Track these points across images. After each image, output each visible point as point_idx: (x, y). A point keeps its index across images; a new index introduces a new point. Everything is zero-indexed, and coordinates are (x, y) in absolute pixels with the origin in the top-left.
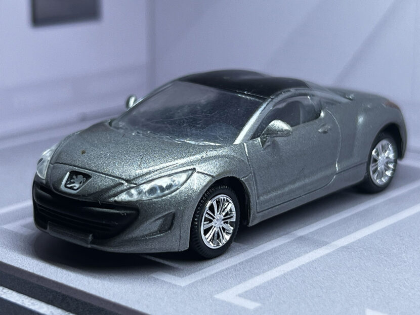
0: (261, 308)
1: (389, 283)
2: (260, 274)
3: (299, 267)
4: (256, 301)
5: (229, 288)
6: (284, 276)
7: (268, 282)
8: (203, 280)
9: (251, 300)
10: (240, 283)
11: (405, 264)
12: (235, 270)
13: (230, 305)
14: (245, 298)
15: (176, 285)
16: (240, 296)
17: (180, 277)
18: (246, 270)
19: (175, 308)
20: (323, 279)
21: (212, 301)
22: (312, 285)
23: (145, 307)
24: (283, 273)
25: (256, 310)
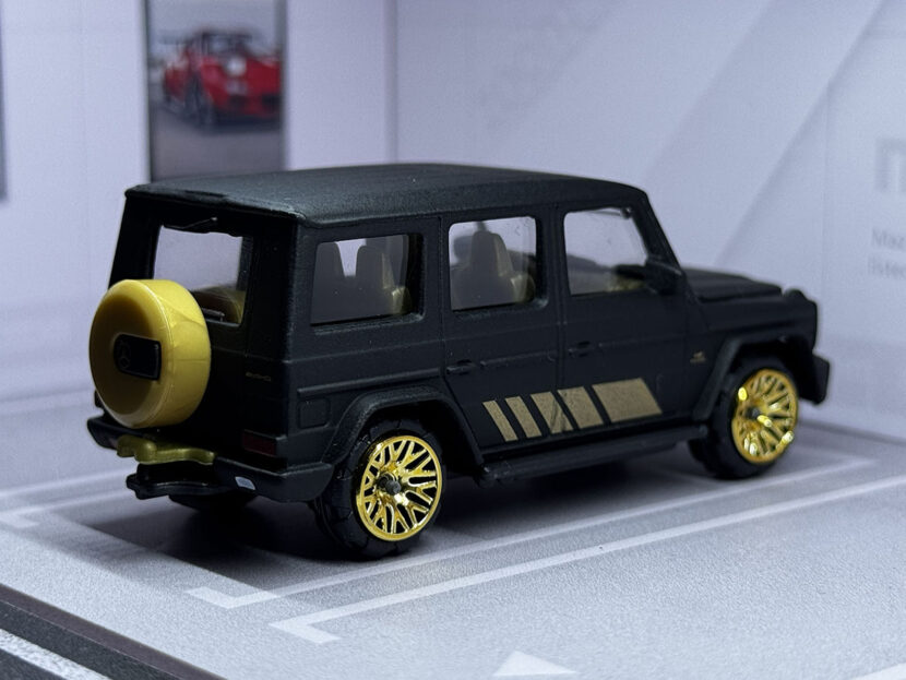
0: (335, 642)
1: (588, 618)
2: (373, 597)
3: (451, 591)
4: (335, 633)
5: (304, 614)
6: (411, 604)
7: (377, 609)
8: (267, 602)
9: (329, 632)
10: (328, 608)
11: (643, 594)
12: (335, 590)
13: (287, 636)
14: (321, 629)
15: (217, 607)
16: (313, 625)
17: (234, 595)
18: (355, 591)
19: (190, 636)
20: (478, 609)
21: (259, 630)
22: (450, 616)
23: (142, 633)
24: (416, 597)
25: (326, 645)
